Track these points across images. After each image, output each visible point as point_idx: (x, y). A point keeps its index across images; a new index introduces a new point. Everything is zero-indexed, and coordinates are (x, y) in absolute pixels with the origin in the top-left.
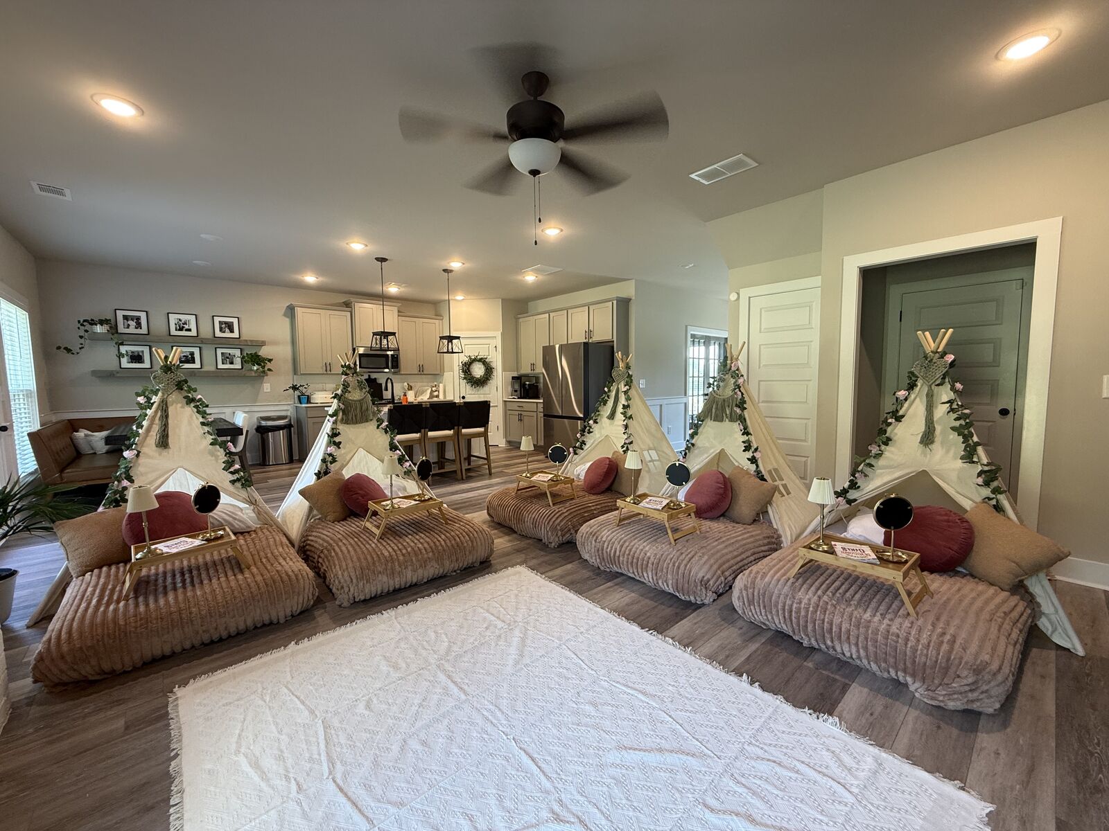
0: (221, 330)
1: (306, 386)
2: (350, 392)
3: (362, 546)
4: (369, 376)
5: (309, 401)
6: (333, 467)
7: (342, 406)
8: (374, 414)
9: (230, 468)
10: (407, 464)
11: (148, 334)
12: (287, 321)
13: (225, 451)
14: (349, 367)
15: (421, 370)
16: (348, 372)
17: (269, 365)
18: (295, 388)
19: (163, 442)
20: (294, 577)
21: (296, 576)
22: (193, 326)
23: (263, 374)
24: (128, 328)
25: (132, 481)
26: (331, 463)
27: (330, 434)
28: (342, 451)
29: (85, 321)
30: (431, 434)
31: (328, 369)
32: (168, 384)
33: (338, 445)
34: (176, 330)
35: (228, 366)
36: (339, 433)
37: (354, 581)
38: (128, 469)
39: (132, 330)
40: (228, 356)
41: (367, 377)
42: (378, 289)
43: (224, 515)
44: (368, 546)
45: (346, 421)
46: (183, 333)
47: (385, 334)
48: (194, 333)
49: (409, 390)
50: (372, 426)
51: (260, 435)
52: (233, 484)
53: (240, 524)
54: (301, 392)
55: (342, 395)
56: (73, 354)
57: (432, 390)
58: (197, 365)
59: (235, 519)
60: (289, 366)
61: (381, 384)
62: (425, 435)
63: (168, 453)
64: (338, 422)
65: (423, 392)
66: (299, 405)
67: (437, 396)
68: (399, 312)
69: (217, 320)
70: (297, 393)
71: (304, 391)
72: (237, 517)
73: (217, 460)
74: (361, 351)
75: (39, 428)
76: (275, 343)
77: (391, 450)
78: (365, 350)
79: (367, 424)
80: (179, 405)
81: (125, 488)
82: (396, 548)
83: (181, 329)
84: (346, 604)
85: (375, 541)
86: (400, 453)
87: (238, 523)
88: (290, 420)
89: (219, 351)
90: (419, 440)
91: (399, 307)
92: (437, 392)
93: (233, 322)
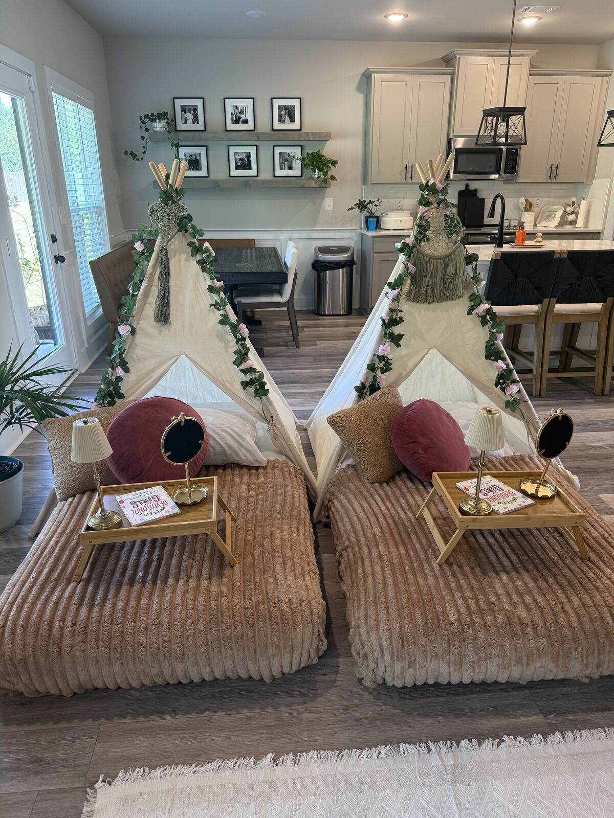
0: (281, 120)
1: (377, 203)
2: (428, 240)
3: (409, 573)
4: (467, 186)
5: (378, 226)
6: (384, 379)
7: (412, 269)
8: (467, 284)
9: (241, 363)
10: (514, 388)
11: (205, 130)
12: (361, 97)
13: (235, 337)
14: (433, 189)
15: (553, 173)
16: (431, 199)
17: (333, 171)
18: (362, 205)
19: (163, 315)
20: (289, 616)
21: (294, 612)
22: (250, 117)
23: (325, 182)
24: (186, 123)
25: (127, 370)
26: (383, 371)
27: (387, 319)
28: (403, 351)
29: (146, 116)
30: (560, 307)
31: (409, 175)
32: (168, 222)
33: (396, 340)
34: (232, 123)
35: (286, 172)
36: (401, 320)
37: (387, 657)
38: (122, 352)
39: (189, 126)
40: (286, 157)
41: (463, 187)
42: (503, 24)
43: (228, 438)
44: (421, 581)
45: (416, 297)
46: (241, 126)
47: (505, 113)
48: (250, 126)
49: (526, 210)
50: (460, 306)
51: (316, 272)
52: (245, 389)
53: (248, 455)
54: (371, 212)
55: (414, 247)
56: (138, 160)
57: (565, 212)
58: (253, 172)
59: (241, 445)
60: (358, 172)
61: (483, 200)
62: (549, 309)
63: (169, 331)
64: (402, 298)
65: (548, 215)
66: (365, 232)
67: (573, 223)
68: (532, 66)
69: (277, 103)
70: (365, 213)
71: (374, 209)
72: (244, 444)
73: (226, 347)
74: (460, 143)
75: (110, 251)
76: (342, 135)
77: (488, 357)
78: (465, 143)
79: (449, 303)
80: (184, 256)
81: (119, 379)
82: (473, 605)
83: (237, 122)
84: (368, 683)
85: (435, 565)
86: (505, 367)
87: (245, 452)
88: (353, 254)
89: (278, 150)
90: (536, 317)
91: (532, 58)
92: (574, 216)
93: (293, 106)
